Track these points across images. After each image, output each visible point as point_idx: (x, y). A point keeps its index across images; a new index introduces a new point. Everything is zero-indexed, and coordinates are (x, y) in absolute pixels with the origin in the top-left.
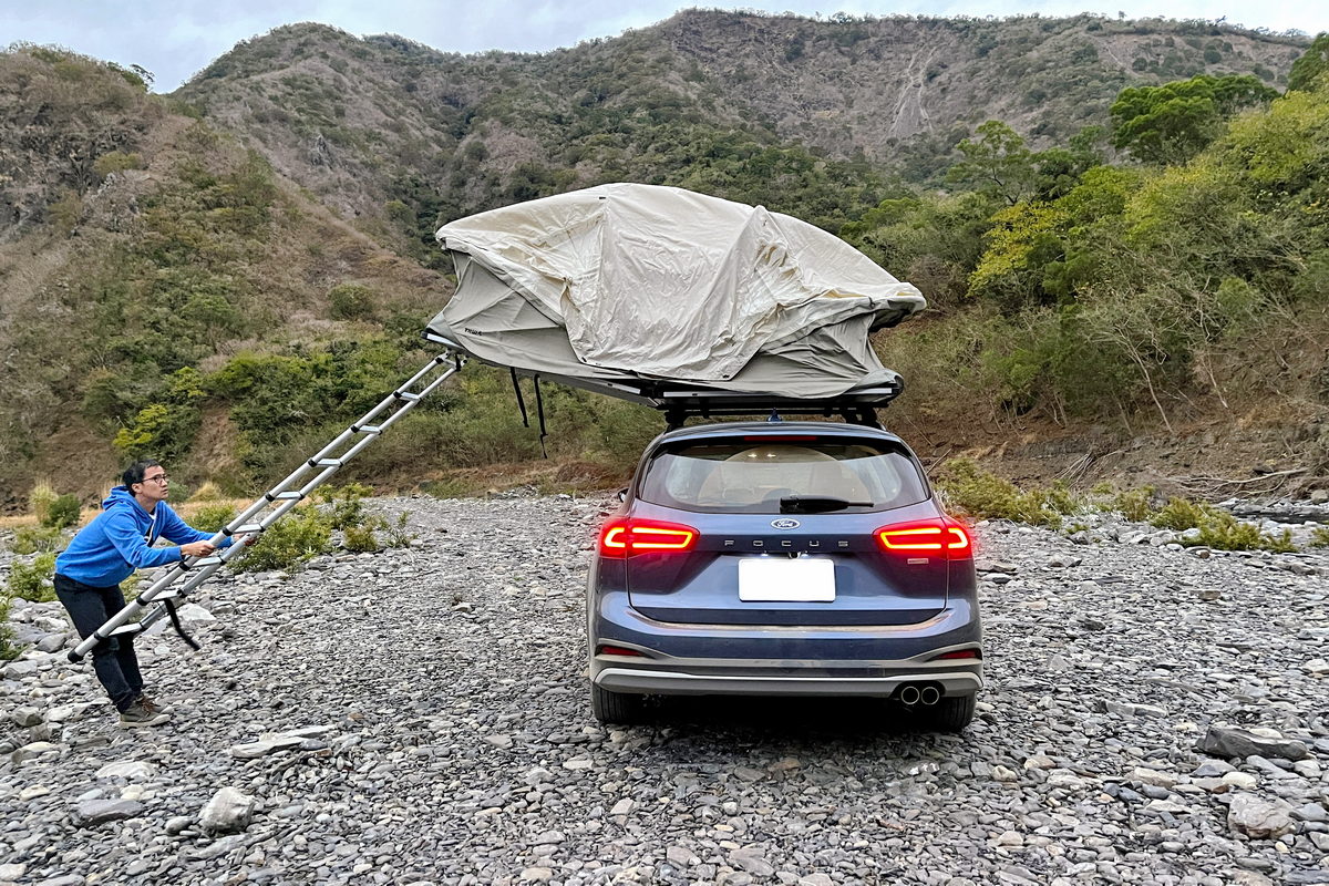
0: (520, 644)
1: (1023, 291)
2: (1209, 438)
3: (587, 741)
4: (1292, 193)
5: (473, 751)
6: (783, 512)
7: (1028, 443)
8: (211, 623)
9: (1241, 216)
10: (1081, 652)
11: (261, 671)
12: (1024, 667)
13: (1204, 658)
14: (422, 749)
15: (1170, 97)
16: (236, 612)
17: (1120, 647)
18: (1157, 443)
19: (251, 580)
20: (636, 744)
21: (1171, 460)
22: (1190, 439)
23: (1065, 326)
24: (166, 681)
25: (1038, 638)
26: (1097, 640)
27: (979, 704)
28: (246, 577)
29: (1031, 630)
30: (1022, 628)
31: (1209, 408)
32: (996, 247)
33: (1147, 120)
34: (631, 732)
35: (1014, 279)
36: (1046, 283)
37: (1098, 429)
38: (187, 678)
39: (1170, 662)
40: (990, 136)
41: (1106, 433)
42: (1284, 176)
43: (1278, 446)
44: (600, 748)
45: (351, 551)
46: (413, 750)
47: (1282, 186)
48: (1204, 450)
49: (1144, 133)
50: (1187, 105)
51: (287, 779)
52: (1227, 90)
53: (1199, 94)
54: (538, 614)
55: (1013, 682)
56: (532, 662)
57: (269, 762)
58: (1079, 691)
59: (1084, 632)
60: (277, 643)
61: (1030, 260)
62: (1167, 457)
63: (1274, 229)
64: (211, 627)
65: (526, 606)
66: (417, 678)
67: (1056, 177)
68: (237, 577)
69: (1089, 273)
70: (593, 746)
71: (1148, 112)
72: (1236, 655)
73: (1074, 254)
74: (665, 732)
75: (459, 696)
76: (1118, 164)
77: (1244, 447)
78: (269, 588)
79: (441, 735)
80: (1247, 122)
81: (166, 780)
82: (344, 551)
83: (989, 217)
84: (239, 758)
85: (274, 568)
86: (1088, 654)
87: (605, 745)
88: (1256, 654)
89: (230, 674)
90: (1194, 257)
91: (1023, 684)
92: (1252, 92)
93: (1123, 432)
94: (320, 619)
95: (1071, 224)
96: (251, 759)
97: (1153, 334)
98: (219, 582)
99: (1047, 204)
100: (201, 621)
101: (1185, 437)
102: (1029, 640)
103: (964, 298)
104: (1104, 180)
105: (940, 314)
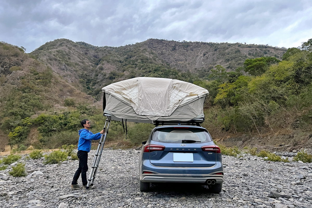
0: (118, 178)
1: (226, 103)
2: (269, 138)
3: (139, 195)
4: (284, 83)
5: (114, 197)
6: (182, 143)
7: (229, 138)
8: (42, 175)
9: (273, 87)
10: (243, 180)
11: (58, 184)
12: (231, 182)
13: (269, 181)
14: (103, 196)
15: (256, 61)
16: (48, 172)
17: (251, 179)
18: (257, 138)
19: (49, 166)
20: (150, 195)
21: (261, 143)
22: (265, 137)
23: (236, 111)
24: (36, 186)
25: (234, 177)
26: (247, 178)
27: (222, 188)
28: (48, 165)
29: (232, 176)
30: (230, 175)
31: (269, 130)
32: (220, 93)
33: (252, 66)
34: (148, 193)
35: (224, 100)
36: (231, 101)
37: (244, 135)
38: (41, 186)
39: (262, 182)
40: (218, 68)
41: (246, 136)
42: (282, 79)
43: (285, 140)
44: (142, 196)
45: (72, 160)
46: (100, 197)
47: (282, 81)
48: (268, 140)
49: (251, 69)
51: (74, 202)
52: (269, 60)
53: (263, 61)
54: (121, 172)
55: (229, 185)
56: (122, 181)
57: (68, 200)
58: (243, 187)
59: (244, 176)
60: (60, 178)
61: (228, 96)
62: (260, 142)
63: (281, 91)
64: (43, 176)
65: (117, 171)
66: (96, 184)
67: (233, 78)
68: (46, 165)
69: (240, 99)
70: (140, 196)
71: (252, 64)
72: (276, 181)
73: (237, 95)
74: (156, 193)
75: (107, 187)
76: (246, 75)
77: (277, 139)
78: (55, 167)
79: (106, 194)
80: (273, 67)
81: (45, 203)
82: (71, 160)
83: (218, 86)
84: (61, 199)
85: (54, 163)
86: (245, 180)
87: (143, 195)
88: (281, 181)
89: (51, 184)
90: (263, 96)
91: (231, 185)
92: (274, 61)
93: (250, 136)
94: (69, 173)
95: (236, 88)
96: (63, 199)
97: (256, 113)
98: (42, 167)
99: (231, 83)
100: (40, 174)
101: (264, 137)
102: (232, 177)
103: (213, 104)
104: (243, 79)
105: (208, 108)
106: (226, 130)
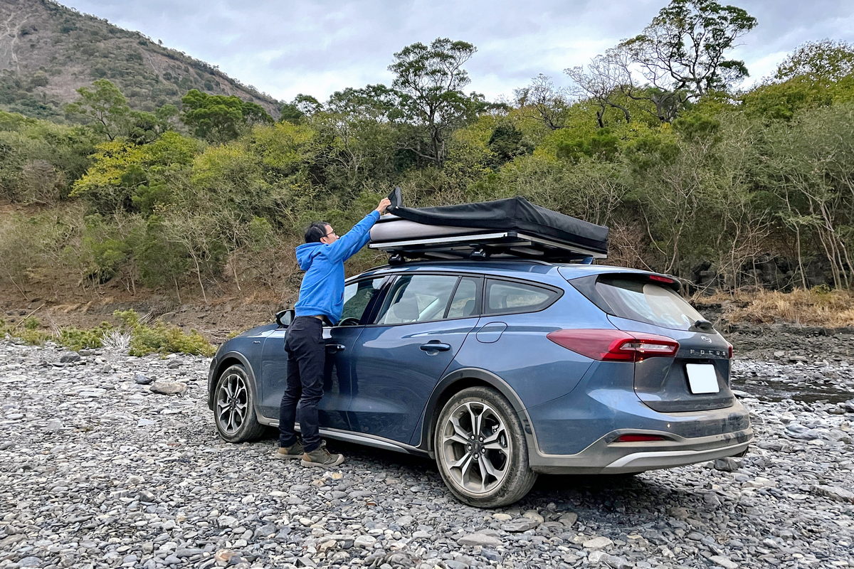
7: (107, 304)
18: (197, 308)
21: (205, 320)
22: (217, 308)
31: (228, 291)
32: (98, 166)
33: (205, 113)
35: (111, 190)
37: (157, 297)
41: (161, 300)
43: (266, 315)
47: (278, 171)
48: (225, 315)
49: (202, 120)
50: (229, 111)
52: (248, 109)
61: (123, 181)
62: (202, 318)
67: (145, 130)
71: (205, 107)
73: (155, 183)
77: (248, 314)
83: (93, 144)
90: (232, 200)
92: (260, 114)
93: (175, 300)
95: (152, 163)
97: (203, 242)
99: (137, 146)
101: (214, 306)
103: (64, 197)
104: (176, 141)
105: (44, 204)
106: (101, 280)
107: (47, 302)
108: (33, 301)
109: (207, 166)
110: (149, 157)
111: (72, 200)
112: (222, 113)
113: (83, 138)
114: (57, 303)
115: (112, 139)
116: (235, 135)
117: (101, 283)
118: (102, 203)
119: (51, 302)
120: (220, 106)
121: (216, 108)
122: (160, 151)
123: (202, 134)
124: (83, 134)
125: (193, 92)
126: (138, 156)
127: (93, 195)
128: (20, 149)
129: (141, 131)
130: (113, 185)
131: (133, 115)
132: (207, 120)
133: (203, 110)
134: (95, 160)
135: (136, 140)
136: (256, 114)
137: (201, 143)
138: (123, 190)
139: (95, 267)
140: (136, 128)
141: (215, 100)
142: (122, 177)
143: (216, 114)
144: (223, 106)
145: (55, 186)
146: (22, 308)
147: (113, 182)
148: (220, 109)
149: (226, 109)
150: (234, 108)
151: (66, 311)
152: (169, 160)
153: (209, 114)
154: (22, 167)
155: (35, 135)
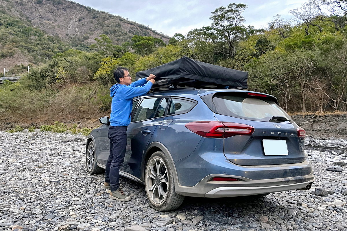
1: (108, 80)
15: (145, 40)
32: (102, 67)
35: (106, 76)
40: (103, 38)
50: (149, 42)
52: (156, 41)
67: (119, 52)
83: (101, 59)
92: (161, 43)
95: (121, 65)
99: (116, 59)
103: (92, 80)
104: (130, 56)
105: (85, 83)
106: (105, 110)
107: (87, 119)
108: (82, 118)
109: (141, 65)
110: (120, 63)
111: (94, 80)
112: (146, 43)
113: (97, 57)
114: (90, 119)
115: (107, 57)
116: (151, 52)
117: (105, 111)
118: (104, 81)
119: (88, 119)
120: (145, 41)
121: (144, 42)
122: (124, 60)
123: (139, 52)
124: (97, 55)
125: (135, 36)
126: (116, 62)
127: (101, 78)
128: (76, 63)
129: (117, 53)
130: (107, 74)
131: (114, 47)
132: (140, 47)
133: (139, 43)
134: (101, 65)
135: (116, 56)
136: (159, 43)
137: (138, 56)
138: (111, 76)
139: (102, 105)
140: (115, 52)
141: (143, 39)
142: (110, 71)
143: (144, 44)
144: (146, 41)
145: (88, 76)
146: (78, 121)
147: (107, 73)
148: (145, 42)
149: (148, 42)
150: (151, 41)
151: (93, 122)
152: (127, 63)
153: (141, 44)
154: (77, 69)
155: (81, 57)
